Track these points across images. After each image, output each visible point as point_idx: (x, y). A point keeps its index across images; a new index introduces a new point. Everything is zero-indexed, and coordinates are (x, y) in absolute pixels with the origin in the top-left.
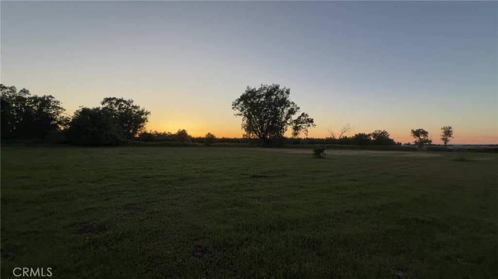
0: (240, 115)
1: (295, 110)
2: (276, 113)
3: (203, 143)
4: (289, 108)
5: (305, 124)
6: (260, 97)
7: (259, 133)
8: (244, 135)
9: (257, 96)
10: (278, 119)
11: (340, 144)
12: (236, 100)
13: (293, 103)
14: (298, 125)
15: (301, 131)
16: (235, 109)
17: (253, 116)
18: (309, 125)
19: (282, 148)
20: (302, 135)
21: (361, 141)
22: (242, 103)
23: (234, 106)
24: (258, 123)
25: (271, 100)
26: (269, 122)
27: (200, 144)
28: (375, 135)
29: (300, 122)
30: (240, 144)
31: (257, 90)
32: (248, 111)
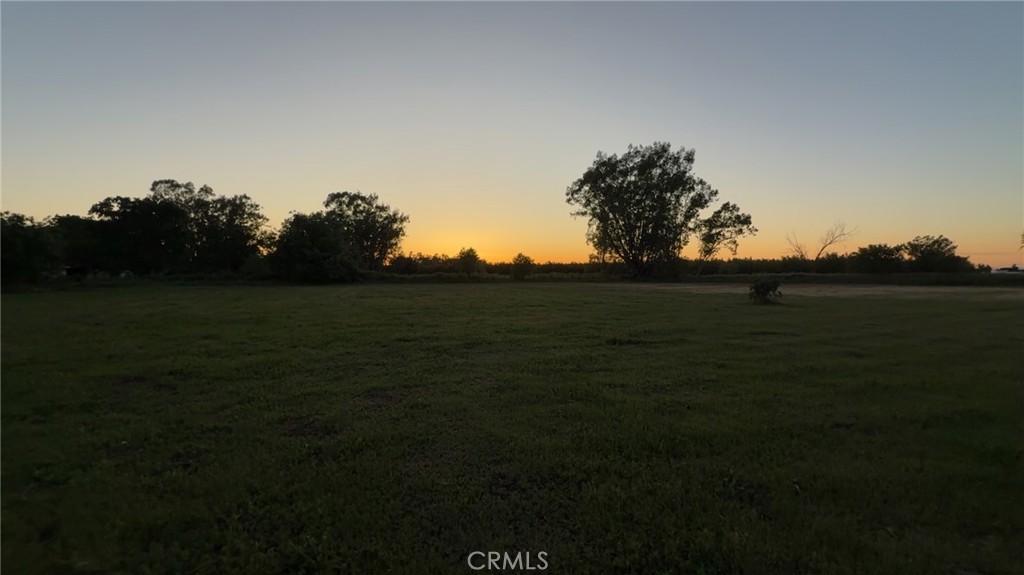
0: (584, 214)
1: (707, 198)
2: (663, 205)
3: (508, 273)
4: (692, 194)
5: (730, 229)
6: (625, 173)
7: (624, 251)
8: (591, 257)
9: (621, 172)
10: (666, 219)
11: (818, 272)
12: (575, 183)
13: (702, 182)
14: (714, 231)
15: (721, 245)
16: (572, 201)
17: (611, 216)
18: (741, 231)
19: (676, 282)
20: (723, 253)
21: (875, 263)
22: (586, 188)
23: (570, 196)
24: (623, 231)
25: (652, 178)
26: (646, 226)
27: (503, 276)
28: (914, 248)
29: (719, 224)
30: (583, 276)
31: (619, 157)
32: (600, 206)
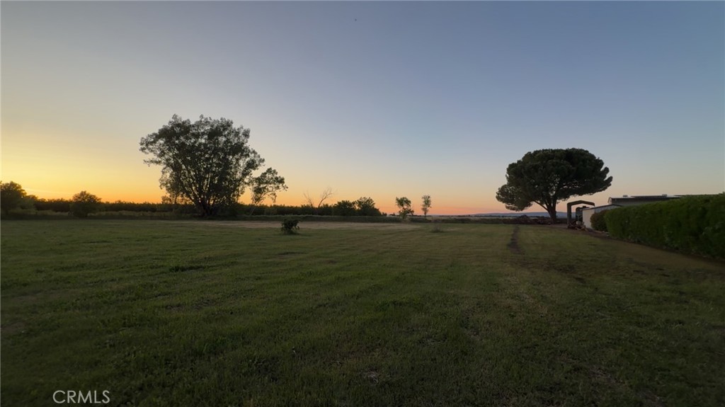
0: (159, 162)
1: (257, 163)
2: (227, 164)
4: (248, 159)
5: (272, 185)
6: (197, 136)
7: (194, 195)
8: (164, 198)
9: (193, 134)
10: (229, 174)
11: (319, 214)
12: (150, 136)
13: (254, 152)
14: (262, 186)
15: (266, 196)
16: (147, 151)
17: (184, 167)
18: (278, 188)
19: (234, 220)
20: (267, 201)
21: (343, 211)
22: (161, 141)
23: (144, 146)
24: (193, 180)
25: (218, 143)
26: (212, 178)
28: (360, 203)
29: (265, 181)
30: (155, 214)
31: (192, 123)
32: (174, 158)
